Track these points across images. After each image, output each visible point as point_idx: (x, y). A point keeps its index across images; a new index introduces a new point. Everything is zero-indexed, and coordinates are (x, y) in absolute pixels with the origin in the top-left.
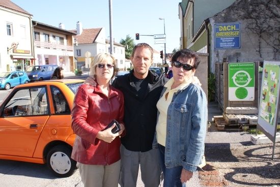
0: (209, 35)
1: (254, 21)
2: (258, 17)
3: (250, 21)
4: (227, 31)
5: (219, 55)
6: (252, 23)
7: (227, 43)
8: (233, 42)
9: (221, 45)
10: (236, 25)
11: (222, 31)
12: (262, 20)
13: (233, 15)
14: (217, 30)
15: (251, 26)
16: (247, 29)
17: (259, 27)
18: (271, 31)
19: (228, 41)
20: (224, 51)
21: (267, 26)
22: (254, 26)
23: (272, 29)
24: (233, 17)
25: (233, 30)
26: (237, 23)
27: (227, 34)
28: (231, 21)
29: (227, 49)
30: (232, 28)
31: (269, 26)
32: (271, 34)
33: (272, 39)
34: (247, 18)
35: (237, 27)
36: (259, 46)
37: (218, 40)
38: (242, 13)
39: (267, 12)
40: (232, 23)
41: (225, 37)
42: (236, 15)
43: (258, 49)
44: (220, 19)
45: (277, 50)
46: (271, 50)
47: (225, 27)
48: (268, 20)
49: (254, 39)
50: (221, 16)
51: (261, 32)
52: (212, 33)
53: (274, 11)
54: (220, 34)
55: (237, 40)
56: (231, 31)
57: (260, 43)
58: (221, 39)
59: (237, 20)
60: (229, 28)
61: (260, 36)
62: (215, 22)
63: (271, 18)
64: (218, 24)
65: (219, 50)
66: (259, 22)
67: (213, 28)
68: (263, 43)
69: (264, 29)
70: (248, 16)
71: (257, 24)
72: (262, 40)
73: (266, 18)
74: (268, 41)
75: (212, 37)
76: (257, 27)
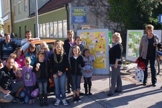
0: (68, 14)
1: (93, 7)
2: (95, 5)
3: (91, 7)
4: (79, 12)
5: (75, 27)
6: (93, 9)
7: (79, 20)
8: (82, 19)
9: (76, 20)
10: (84, 9)
11: (76, 12)
12: (98, 7)
13: (82, 2)
14: (73, 11)
15: (92, 10)
16: (90, 12)
17: (96, 11)
18: (102, 14)
19: (80, 18)
20: (77, 24)
21: (100, 11)
22: (94, 10)
23: (103, 12)
24: (82, 4)
25: (82, 12)
26: (85, 7)
27: (79, 14)
28: (81, 6)
29: (79, 23)
30: (82, 10)
31: (101, 11)
32: (102, 16)
33: (103, 18)
34: (90, 5)
35: (85, 10)
36: (97, 22)
37: (74, 18)
38: (87, 2)
39: (100, 3)
40: (82, 8)
41: (78, 16)
42: (84, 3)
43: (96, 24)
44: (74, 4)
45: (106, 25)
46: (103, 24)
47: (77, 10)
48: (101, 7)
49: (94, 18)
50: (75, 2)
51: (97, 14)
52: (70, 13)
53: (104, 2)
54: (75, 14)
55: (84, 18)
56: (81, 12)
57: (97, 20)
58: (76, 17)
59: (84, 6)
60: (80, 10)
61: (97, 16)
62: (72, 6)
63: (102, 6)
64: (73, 7)
65: (74, 24)
66: (96, 8)
67: (70, 10)
68: (99, 21)
69: (99, 12)
70: (90, 4)
71: (95, 9)
72: (98, 19)
73: (100, 6)
74: (101, 19)
75: (70, 15)
76: (95, 11)
